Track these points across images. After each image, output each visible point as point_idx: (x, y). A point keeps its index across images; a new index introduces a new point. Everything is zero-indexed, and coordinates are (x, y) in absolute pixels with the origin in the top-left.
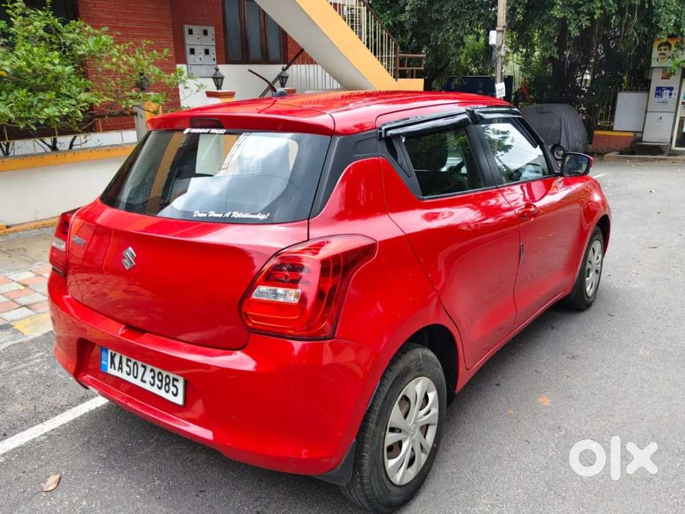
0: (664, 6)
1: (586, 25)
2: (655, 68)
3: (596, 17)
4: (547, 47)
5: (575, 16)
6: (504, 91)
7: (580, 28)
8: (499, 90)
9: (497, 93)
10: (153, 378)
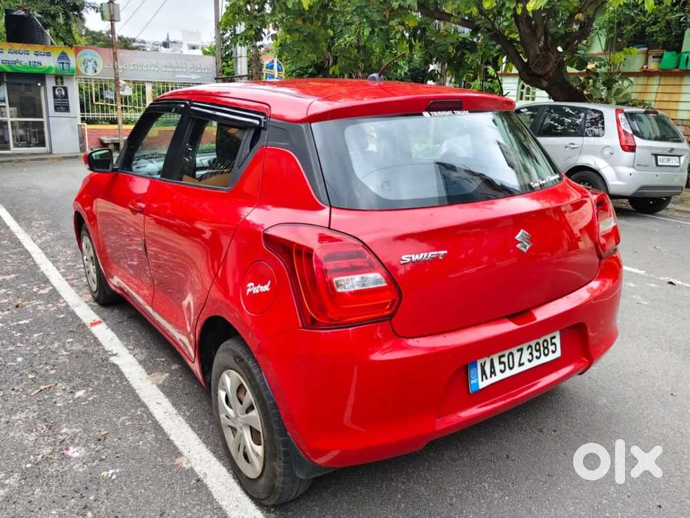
10: (531, 354)
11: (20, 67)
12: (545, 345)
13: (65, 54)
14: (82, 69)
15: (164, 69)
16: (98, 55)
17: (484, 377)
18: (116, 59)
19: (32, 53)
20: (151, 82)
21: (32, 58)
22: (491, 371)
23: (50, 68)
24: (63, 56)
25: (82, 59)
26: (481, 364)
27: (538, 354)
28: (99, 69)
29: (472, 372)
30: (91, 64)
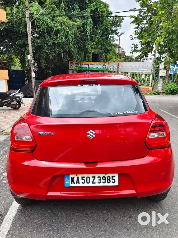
0: (74, 52)
1: (54, 55)
2: (70, 69)
3: (57, 53)
4: (43, 61)
5: (51, 52)
6: (34, 75)
7: (53, 56)
8: (33, 75)
9: (33, 76)
10: (100, 180)
11: (92, 69)
12: (109, 178)
13: (105, 64)
14: (109, 68)
15: (135, 68)
16: (114, 64)
17: (73, 182)
18: (119, 65)
19: (96, 64)
20: (130, 72)
21: (96, 66)
22: (77, 181)
23: (100, 69)
24: (104, 65)
25: (110, 66)
26: (72, 177)
27: (104, 181)
28: (114, 69)
29: (66, 179)
30: (112, 67)
